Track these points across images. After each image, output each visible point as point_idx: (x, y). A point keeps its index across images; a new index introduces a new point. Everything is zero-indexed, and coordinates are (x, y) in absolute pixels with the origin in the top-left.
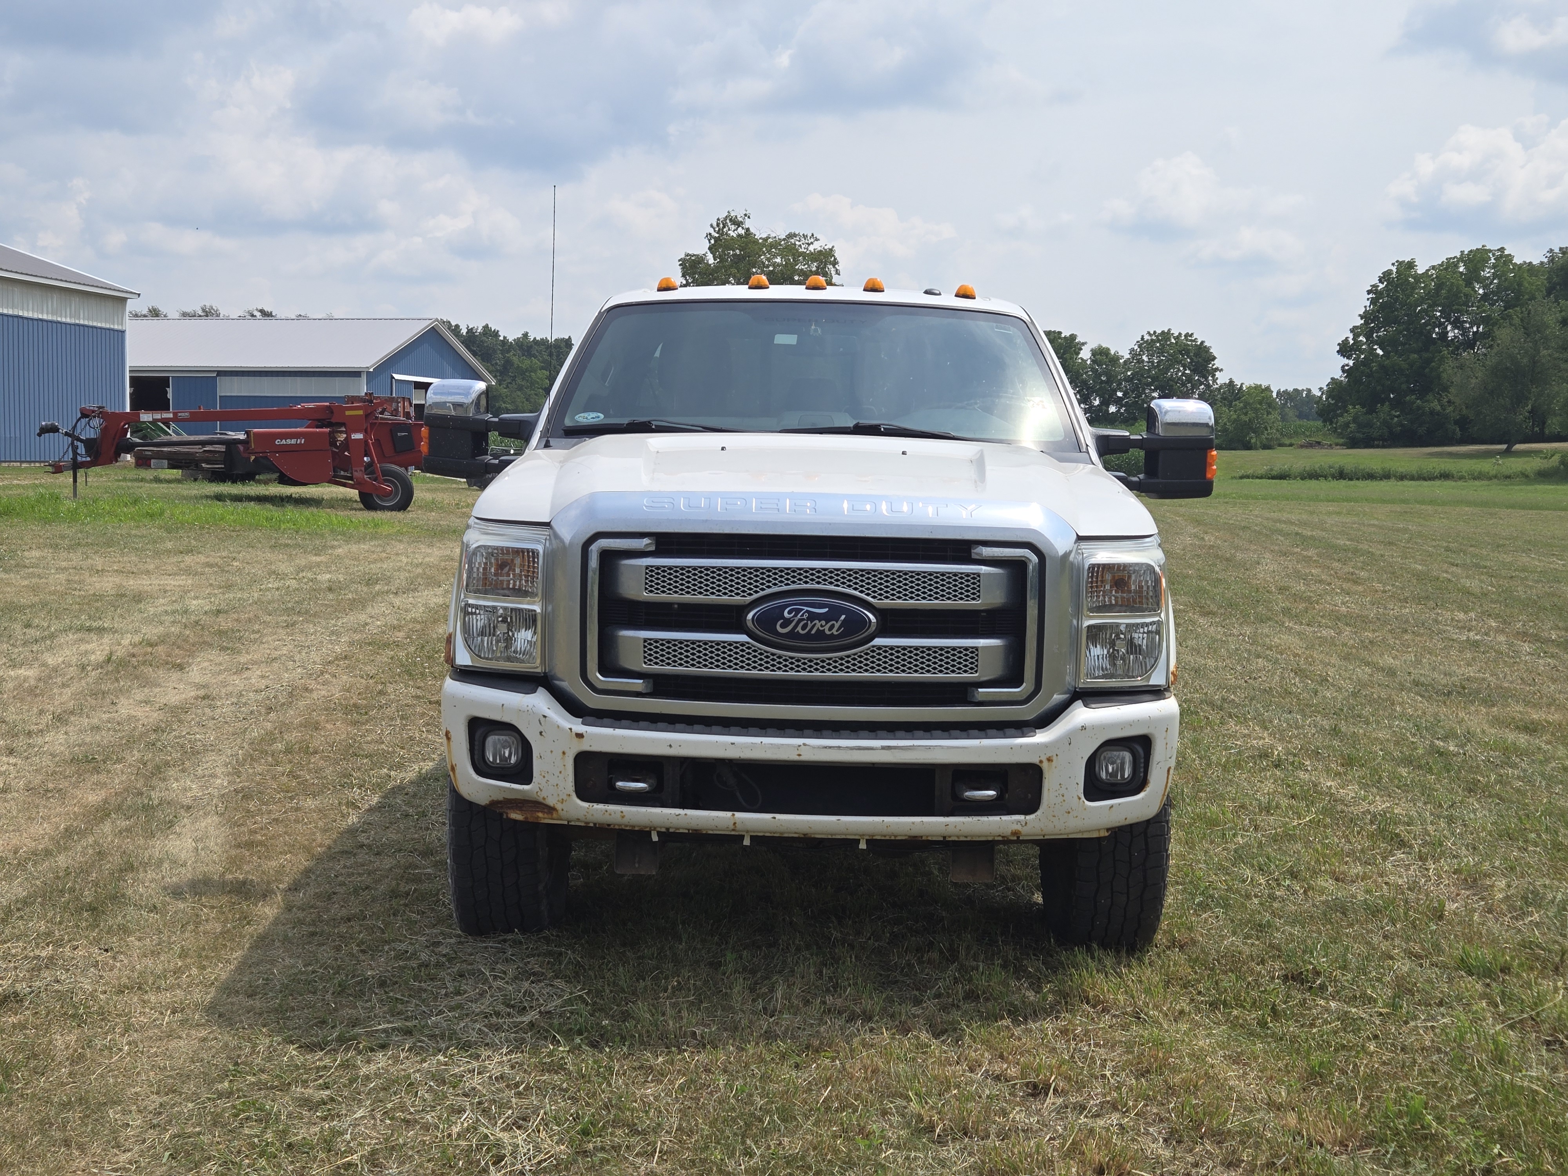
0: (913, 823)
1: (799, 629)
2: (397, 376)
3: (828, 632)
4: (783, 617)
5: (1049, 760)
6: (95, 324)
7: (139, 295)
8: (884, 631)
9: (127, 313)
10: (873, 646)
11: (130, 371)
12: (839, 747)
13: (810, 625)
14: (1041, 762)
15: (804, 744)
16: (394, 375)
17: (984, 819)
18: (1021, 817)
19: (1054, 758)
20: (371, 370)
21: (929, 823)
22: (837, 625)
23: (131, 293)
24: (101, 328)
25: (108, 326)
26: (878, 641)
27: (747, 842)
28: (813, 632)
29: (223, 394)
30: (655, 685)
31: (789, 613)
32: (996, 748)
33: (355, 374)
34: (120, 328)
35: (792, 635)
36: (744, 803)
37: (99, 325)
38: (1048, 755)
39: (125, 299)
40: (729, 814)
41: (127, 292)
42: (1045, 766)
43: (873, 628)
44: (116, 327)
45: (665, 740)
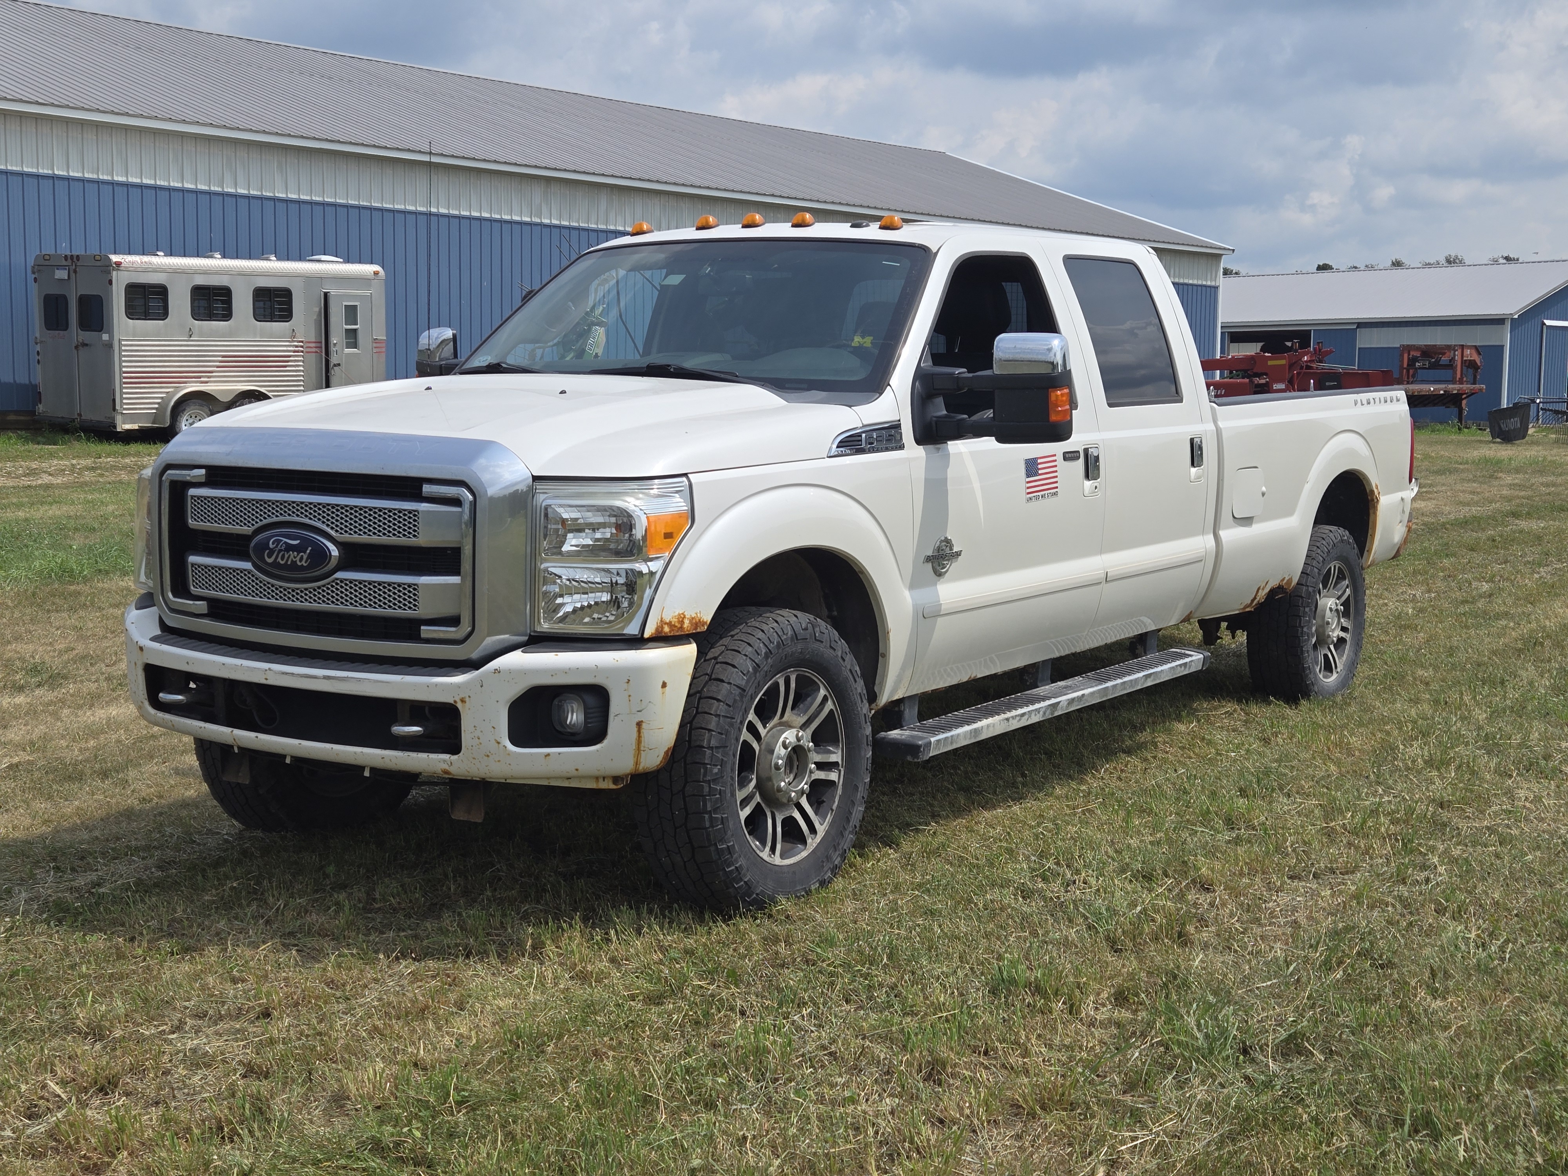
0: (355, 753)
1: (279, 559)
2: (1548, 322)
3: (299, 564)
4: (268, 548)
5: (463, 701)
6: (1186, 281)
7: (1233, 250)
8: (344, 564)
9: (1222, 270)
10: (337, 579)
11: (1222, 327)
12: (293, 674)
13: (286, 556)
14: (455, 702)
15: (270, 669)
16: (1545, 321)
17: (414, 755)
18: (446, 757)
19: (467, 699)
20: (1516, 317)
21: (368, 754)
22: (305, 557)
23: (1225, 249)
24: (1192, 285)
25: (1200, 282)
26: (340, 575)
27: (288, 761)
28: (289, 563)
29: (1362, 346)
30: (210, 607)
31: (273, 543)
32: (415, 685)
33: (1498, 321)
34: (1213, 284)
35: (275, 564)
36: (260, 723)
37: (1191, 282)
38: (462, 696)
39: (1220, 256)
40: (230, 729)
41: (1220, 248)
42: (459, 705)
43: (333, 563)
44: (1209, 283)
45: (185, 657)
